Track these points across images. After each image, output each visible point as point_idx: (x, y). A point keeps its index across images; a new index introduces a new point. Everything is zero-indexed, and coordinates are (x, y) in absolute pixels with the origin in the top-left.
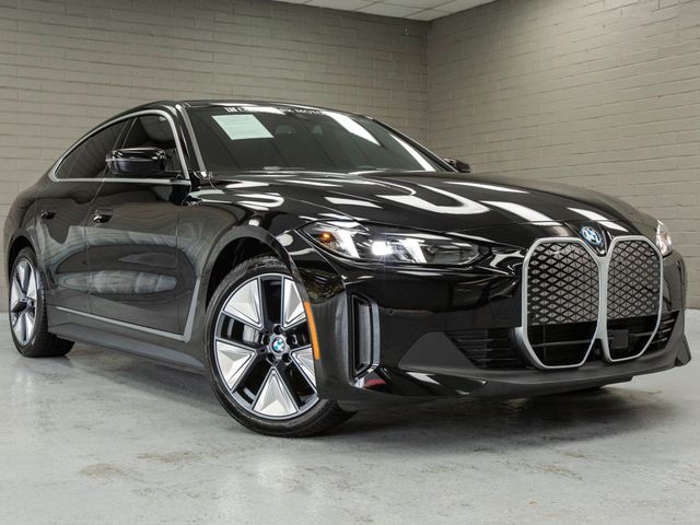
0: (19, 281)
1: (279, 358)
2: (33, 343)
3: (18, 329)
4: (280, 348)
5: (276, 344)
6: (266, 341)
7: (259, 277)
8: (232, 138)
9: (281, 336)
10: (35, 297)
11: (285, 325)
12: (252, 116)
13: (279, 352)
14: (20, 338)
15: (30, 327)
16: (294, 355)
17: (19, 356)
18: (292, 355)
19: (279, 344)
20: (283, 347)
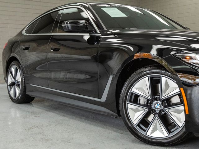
0: (12, 74)
1: (158, 111)
2: (19, 98)
3: (12, 92)
4: (158, 107)
5: (156, 105)
6: (151, 104)
7: (149, 75)
8: (112, 17)
9: (159, 102)
10: (20, 80)
11: (163, 97)
12: (115, 8)
13: (158, 109)
14: (13, 96)
15: (18, 92)
16: (167, 110)
17: (12, 103)
18: (166, 110)
19: (158, 105)
20: (160, 107)
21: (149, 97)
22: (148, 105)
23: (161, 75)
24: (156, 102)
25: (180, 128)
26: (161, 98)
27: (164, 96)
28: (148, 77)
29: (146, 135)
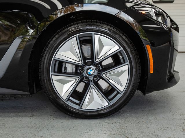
1: (91, 78)
4: (91, 73)
5: (89, 71)
7: (77, 35)
13: (92, 75)
18: (103, 75)
19: (91, 71)
20: (94, 72)
21: (80, 62)
22: (78, 72)
23: (93, 33)
24: (87, 67)
25: (122, 92)
26: (96, 61)
27: (98, 59)
28: (76, 37)
29: (81, 109)
